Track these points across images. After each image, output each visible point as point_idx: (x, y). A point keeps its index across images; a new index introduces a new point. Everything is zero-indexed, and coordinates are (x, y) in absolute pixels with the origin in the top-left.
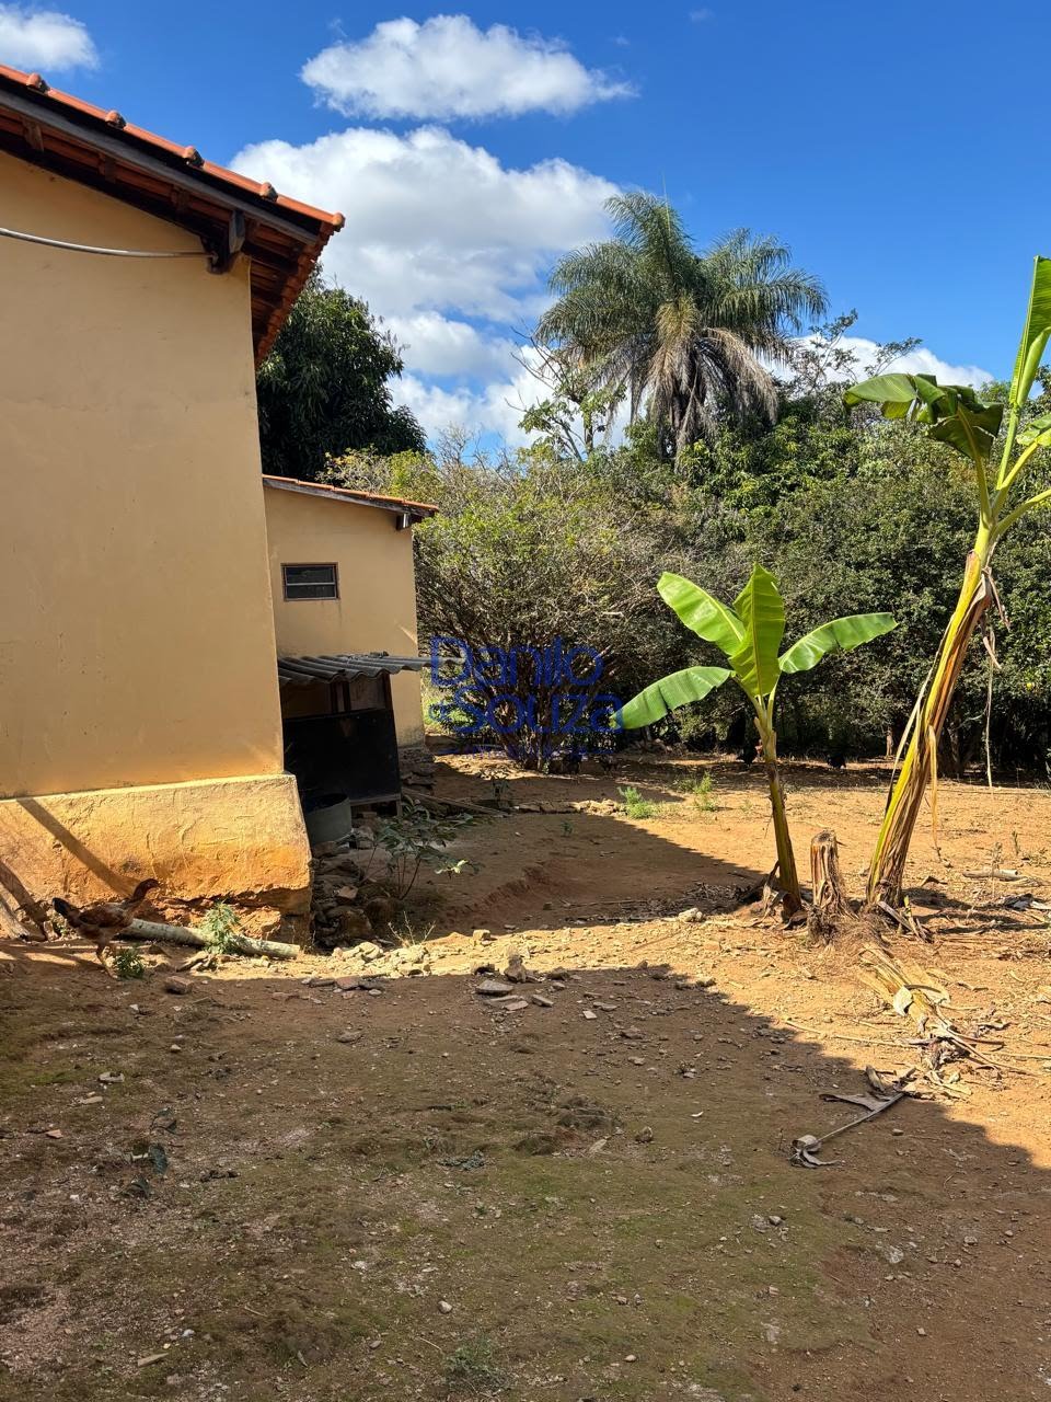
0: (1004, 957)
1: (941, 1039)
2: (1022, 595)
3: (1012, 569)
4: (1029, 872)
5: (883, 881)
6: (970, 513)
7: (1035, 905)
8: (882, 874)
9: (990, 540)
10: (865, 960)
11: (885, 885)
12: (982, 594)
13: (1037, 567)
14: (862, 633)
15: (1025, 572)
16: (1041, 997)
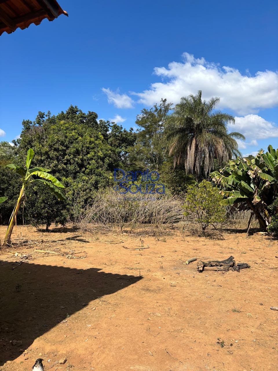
0: (27, 249)
1: (24, 257)
2: (16, 189)
3: (14, 184)
4: (25, 238)
5: (7, 240)
6: (6, 173)
7: (28, 242)
8: (7, 239)
9: (24, 187)
10: (7, 251)
11: (8, 240)
12: (23, 195)
13: (19, 184)
14: (3, 200)
15: (17, 185)
16: (34, 251)
